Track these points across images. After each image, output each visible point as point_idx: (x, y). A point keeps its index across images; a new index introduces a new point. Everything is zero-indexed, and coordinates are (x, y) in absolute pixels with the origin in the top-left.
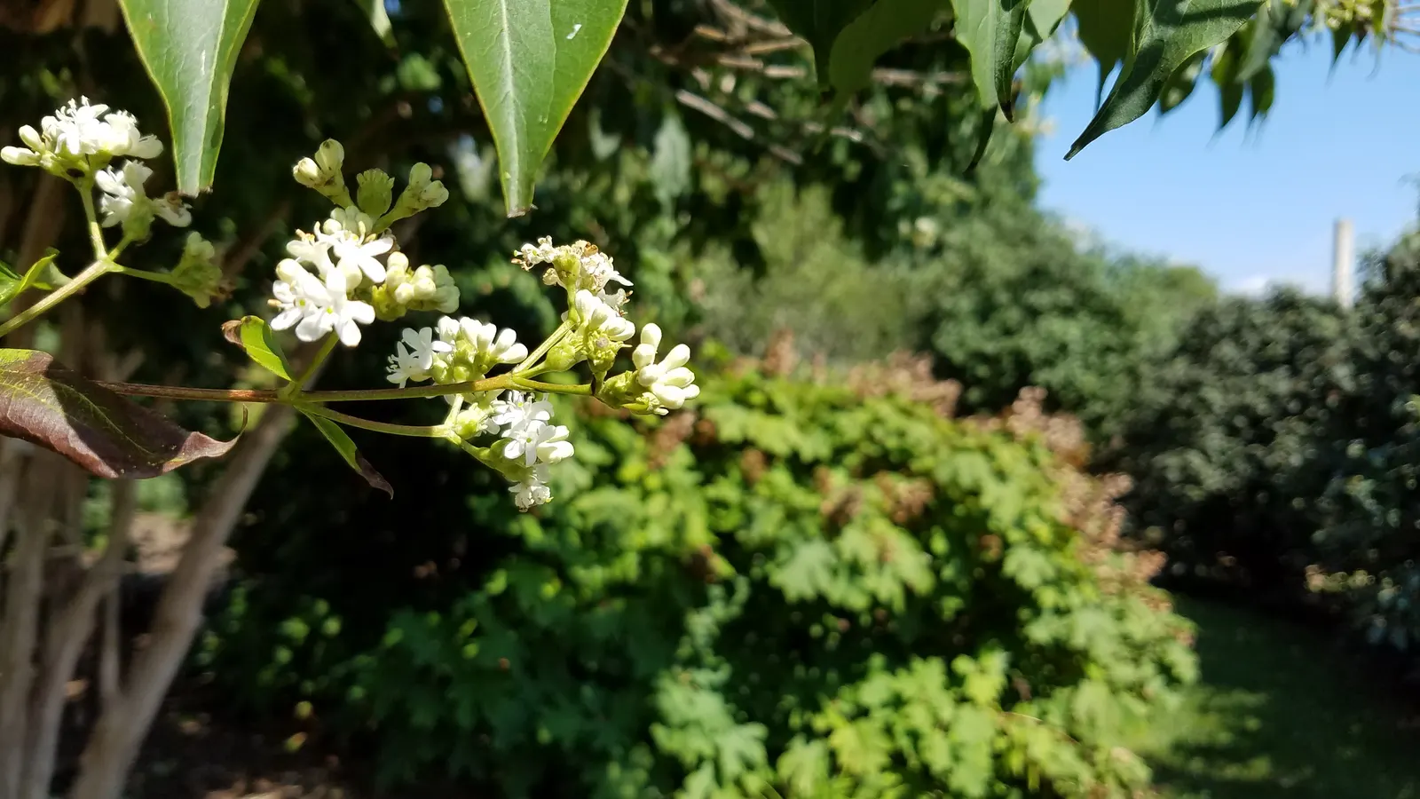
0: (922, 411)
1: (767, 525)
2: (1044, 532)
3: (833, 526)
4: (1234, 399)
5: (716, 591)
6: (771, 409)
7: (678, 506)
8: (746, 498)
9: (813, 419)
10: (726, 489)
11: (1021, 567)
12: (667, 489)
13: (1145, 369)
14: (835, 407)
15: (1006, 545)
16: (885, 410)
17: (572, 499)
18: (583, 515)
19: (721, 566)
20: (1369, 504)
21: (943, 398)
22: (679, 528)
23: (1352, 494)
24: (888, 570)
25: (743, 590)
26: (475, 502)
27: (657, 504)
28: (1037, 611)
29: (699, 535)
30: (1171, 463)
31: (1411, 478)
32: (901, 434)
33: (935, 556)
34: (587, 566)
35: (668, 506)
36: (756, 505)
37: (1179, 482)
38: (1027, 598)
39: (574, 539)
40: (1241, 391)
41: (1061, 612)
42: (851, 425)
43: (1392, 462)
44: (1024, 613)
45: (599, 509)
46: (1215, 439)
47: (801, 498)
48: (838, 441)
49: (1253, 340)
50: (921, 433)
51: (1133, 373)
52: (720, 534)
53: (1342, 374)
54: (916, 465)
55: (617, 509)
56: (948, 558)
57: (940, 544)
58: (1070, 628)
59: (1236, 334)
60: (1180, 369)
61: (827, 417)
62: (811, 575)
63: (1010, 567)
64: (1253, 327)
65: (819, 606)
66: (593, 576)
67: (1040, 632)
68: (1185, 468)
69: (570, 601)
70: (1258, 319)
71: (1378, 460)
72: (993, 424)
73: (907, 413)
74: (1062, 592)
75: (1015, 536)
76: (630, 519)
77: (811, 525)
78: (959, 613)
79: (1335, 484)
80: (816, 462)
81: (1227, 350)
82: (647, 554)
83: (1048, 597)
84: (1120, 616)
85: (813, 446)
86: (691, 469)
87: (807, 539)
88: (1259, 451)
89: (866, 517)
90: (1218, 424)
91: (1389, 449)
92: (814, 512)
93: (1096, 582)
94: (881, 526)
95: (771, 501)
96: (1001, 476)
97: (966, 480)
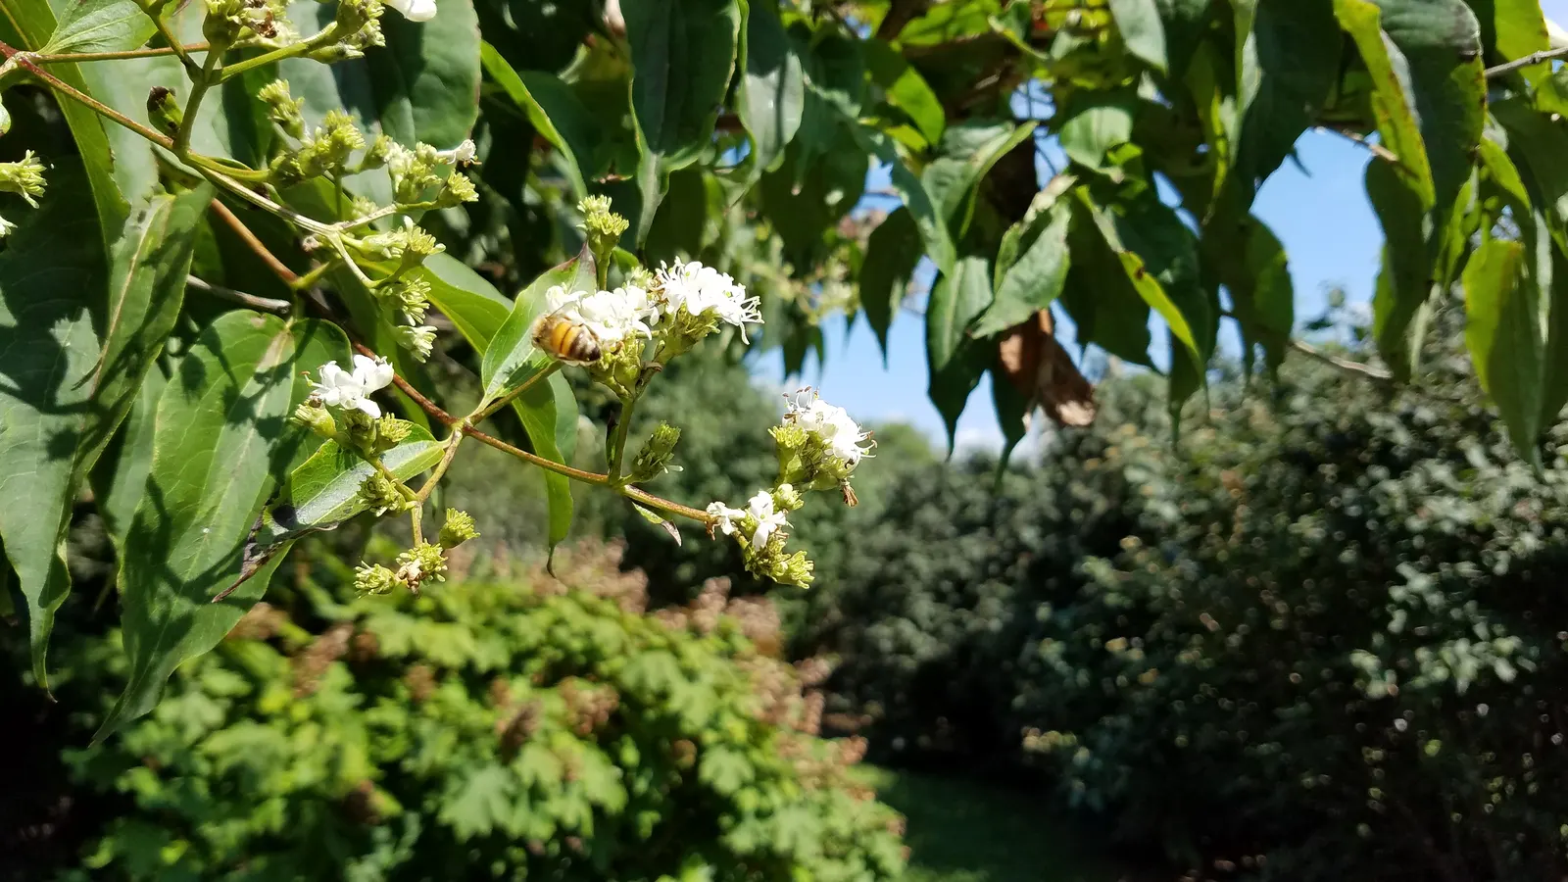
0: (608, 607)
1: (437, 750)
2: (739, 731)
3: (510, 746)
4: (939, 564)
5: (382, 833)
6: (441, 616)
7: (332, 737)
8: (413, 720)
9: (489, 623)
10: (390, 713)
11: (718, 771)
12: (317, 718)
13: (854, 536)
14: (512, 610)
15: (701, 749)
16: (568, 609)
17: (199, 741)
18: (212, 759)
19: (385, 803)
20: (1061, 666)
21: (629, 592)
22: (333, 763)
23: (1044, 656)
24: (575, 790)
25: (413, 828)
26: (69, 756)
27: (306, 737)
28: (738, 817)
29: (357, 768)
30: (882, 633)
31: (1095, 637)
32: (588, 634)
33: (625, 769)
34: (219, 821)
35: (319, 738)
36: (425, 728)
37: (891, 653)
38: (728, 805)
39: (201, 788)
40: (946, 556)
41: (762, 815)
42: (530, 628)
43: (1077, 624)
44: (726, 820)
45: (233, 751)
46: (924, 606)
47: (475, 716)
48: (515, 647)
49: (952, 503)
50: (607, 633)
51: (842, 540)
52: (383, 765)
53: (1029, 535)
54: (604, 668)
55: (257, 748)
56: (640, 769)
57: (630, 755)
58: (773, 832)
59: (936, 498)
60: (887, 536)
61: (503, 619)
62: (486, 805)
63: (707, 772)
64: (952, 490)
65: (497, 840)
66: (226, 833)
67: (742, 840)
68: (897, 637)
69: (198, 866)
70: (956, 482)
71: (1065, 620)
72: (681, 618)
73: (591, 611)
74: (763, 792)
75: (710, 737)
76: (273, 758)
77: (486, 748)
78: (657, 828)
79: (1029, 648)
80: (493, 673)
81: (930, 515)
82: (296, 799)
83: (749, 800)
84: (824, 810)
85: (489, 654)
86: (348, 690)
87: (481, 765)
88: (964, 614)
89: (547, 733)
90: (926, 589)
91: (1074, 610)
92: (488, 731)
93: (796, 779)
94: (565, 741)
95: (442, 722)
96: (690, 675)
97: (653, 683)
